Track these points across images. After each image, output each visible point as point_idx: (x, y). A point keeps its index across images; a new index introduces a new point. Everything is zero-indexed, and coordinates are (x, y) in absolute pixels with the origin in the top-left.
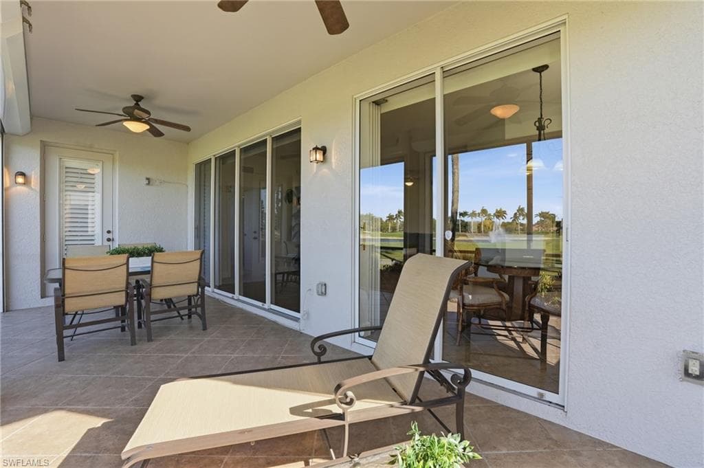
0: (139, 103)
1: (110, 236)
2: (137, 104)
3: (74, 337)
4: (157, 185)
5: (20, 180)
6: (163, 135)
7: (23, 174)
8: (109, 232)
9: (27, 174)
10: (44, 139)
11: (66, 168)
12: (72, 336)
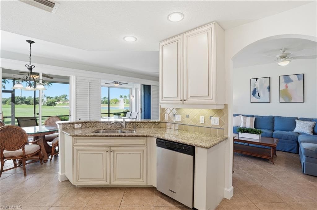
7: (133, 96)
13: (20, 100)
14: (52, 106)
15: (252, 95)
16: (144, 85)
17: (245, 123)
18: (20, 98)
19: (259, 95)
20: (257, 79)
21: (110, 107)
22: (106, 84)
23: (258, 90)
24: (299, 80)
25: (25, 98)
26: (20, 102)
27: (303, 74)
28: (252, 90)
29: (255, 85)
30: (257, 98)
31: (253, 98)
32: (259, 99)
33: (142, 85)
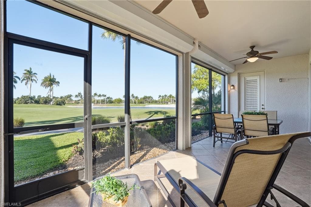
0: (253, 49)
1: (263, 107)
2: (252, 50)
3: (227, 142)
4: (287, 81)
5: (232, 87)
6: (272, 58)
7: (233, 86)
8: (263, 105)
9: (234, 85)
10: (239, 72)
11: (247, 81)
12: (226, 142)
13: (29, 99)
14: (61, 105)
18: (29, 98)
25: (34, 97)
26: (29, 101)
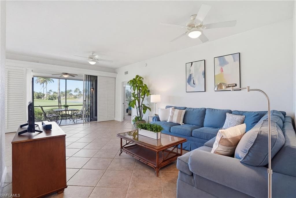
14: (53, 100)
15: (187, 83)
16: (91, 76)
17: (172, 117)
19: (194, 84)
20: (192, 63)
21: (67, 101)
22: (52, 75)
23: (193, 76)
24: (234, 61)
27: (239, 53)
28: (187, 77)
29: (190, 70)
30: (193, 87)
31: (188, 86)
32: (194, 87)
33: (85, 75)
